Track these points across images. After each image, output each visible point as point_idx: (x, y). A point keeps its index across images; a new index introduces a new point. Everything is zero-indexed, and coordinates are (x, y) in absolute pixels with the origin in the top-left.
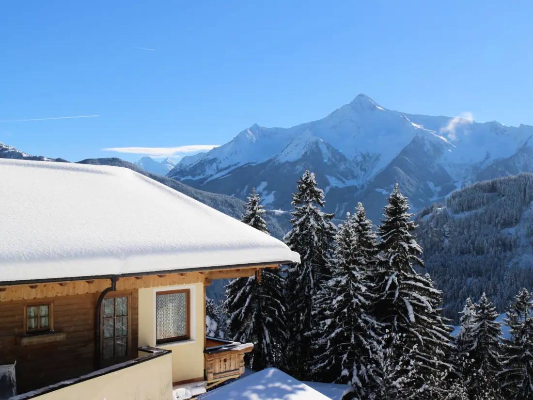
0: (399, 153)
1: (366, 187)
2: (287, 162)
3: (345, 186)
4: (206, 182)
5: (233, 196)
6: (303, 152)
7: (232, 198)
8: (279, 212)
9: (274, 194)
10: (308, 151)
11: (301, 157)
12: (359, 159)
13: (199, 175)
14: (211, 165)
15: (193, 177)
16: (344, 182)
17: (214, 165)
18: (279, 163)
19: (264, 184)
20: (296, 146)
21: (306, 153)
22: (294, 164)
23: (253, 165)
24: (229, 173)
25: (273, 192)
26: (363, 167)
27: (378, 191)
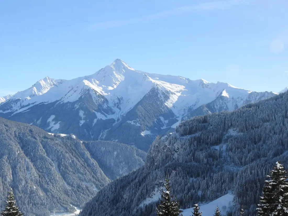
0: (142, 98)
1: (121, 119)
2: (68, 102)
3: (107, 119)
4: (12, 115)
5: (31, 124)
6: (79, 96)
7: (31, 125)
8: (63, 135)
9: (60, 123)
10: (83, 95)
11: (78, 99)
12: (117, 101)
13: (8, 109)
14: (16, 103)
15: (4, 111)
16: (106, 116)
17: (19, 104)
18: (63, 103)
19: (53, 117)
20: (75, 92)
21: (81, 97)
22: (73, 104)
23: (45, 104)
24: (29, 109)
25: (59, 122)
26: (119, 107)
27: (129, 122)
